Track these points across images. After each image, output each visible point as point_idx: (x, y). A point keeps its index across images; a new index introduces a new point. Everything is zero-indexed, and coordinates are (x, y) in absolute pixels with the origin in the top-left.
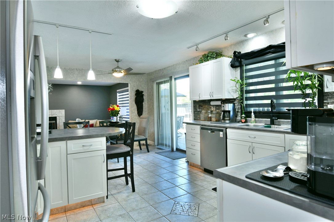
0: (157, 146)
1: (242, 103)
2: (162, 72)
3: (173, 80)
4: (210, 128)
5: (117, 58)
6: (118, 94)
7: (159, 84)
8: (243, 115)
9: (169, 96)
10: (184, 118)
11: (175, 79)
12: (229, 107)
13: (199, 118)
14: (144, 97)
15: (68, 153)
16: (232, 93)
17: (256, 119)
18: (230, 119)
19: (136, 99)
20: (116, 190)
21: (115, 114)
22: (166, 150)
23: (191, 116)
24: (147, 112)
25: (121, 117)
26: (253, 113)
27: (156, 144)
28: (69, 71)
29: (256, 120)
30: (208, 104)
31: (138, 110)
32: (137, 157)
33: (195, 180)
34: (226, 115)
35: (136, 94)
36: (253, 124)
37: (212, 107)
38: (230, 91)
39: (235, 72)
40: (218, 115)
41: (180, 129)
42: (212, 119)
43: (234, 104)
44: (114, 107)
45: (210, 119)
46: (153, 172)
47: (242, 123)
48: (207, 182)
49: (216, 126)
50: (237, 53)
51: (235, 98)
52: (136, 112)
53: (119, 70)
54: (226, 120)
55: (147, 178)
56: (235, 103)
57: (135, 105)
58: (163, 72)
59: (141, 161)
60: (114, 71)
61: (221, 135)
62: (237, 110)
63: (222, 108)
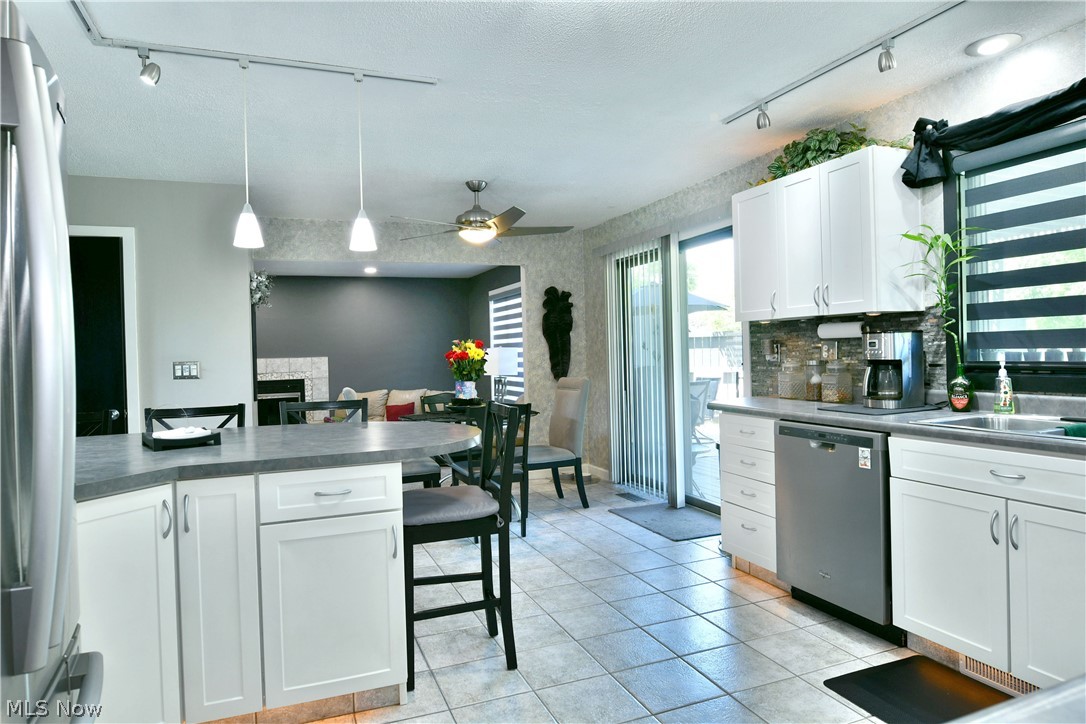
0: (617, 486)
1: (955, 328)
2: (633, 224)
3: (674, 249)
4: (816, 432)
5: (474, 178)
6: (492, 306)
7: (624, 265)
8: (960, 380)
9: (658, 306)
10: (717, 384)
11: (682, 245)
12: (896, 345)
13: (772, 386)
14: (576, 314)
15: (262, 522)
16: (910, 291)
17: (1020, 396)
18: (900, 393)
19: (546, 318)
20: (452, 654)
21: (470, 373)
22: (651, 503)
23: (741, 381)
24: (584, 364)
25: (500, 381)
26: (1003, 373)
27: (615, 477)
28: (325, 230)
29: (1016, 399)
30: (809, 333)
31: (551, 358)
32: (542, 523)
33: (755, 636)
34: (885, 377)
35: (545, 304)
36: (1004, 417)
37: (825, 348)
38: (902, 283)
39: (923, 203)
40: (849, 377)
41: (703, 423)
42: (825, 392)
43: (918, 335)
44: (466, 348)
45: (816, 394)
46: (595, 590)
47: (956, 410)
48: (805, 646)
49: (842, 422)
50: (930, 127)
51: (922, 309)
52: (547, 365)
53: (479, 219)
54: (885, 398)
55: (570, 611)
56: (921, 331)
57: (543, 340)
58: (637, 223)
59: (555, 543)
60: (462, 222)
61: (861, 462)
62: (930, 359)
63: (865, 349)
